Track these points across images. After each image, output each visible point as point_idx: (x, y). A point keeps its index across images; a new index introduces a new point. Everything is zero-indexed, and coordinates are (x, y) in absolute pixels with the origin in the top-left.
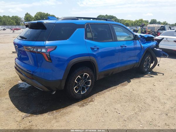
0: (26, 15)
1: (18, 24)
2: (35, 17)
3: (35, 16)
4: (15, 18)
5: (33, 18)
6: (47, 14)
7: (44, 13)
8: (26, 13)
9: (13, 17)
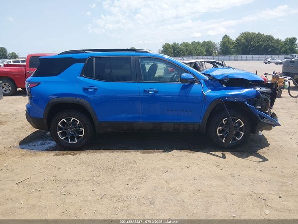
0: (223, 38)
1: (210, 53)
2: (236, 41)
3: (238, 40)
4: (207, 45)
5: (233, 43)
6: (259, 34)
7: (254, 33)
8: (224, 35)
9: (204, 42)
